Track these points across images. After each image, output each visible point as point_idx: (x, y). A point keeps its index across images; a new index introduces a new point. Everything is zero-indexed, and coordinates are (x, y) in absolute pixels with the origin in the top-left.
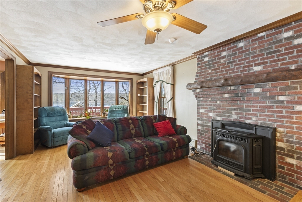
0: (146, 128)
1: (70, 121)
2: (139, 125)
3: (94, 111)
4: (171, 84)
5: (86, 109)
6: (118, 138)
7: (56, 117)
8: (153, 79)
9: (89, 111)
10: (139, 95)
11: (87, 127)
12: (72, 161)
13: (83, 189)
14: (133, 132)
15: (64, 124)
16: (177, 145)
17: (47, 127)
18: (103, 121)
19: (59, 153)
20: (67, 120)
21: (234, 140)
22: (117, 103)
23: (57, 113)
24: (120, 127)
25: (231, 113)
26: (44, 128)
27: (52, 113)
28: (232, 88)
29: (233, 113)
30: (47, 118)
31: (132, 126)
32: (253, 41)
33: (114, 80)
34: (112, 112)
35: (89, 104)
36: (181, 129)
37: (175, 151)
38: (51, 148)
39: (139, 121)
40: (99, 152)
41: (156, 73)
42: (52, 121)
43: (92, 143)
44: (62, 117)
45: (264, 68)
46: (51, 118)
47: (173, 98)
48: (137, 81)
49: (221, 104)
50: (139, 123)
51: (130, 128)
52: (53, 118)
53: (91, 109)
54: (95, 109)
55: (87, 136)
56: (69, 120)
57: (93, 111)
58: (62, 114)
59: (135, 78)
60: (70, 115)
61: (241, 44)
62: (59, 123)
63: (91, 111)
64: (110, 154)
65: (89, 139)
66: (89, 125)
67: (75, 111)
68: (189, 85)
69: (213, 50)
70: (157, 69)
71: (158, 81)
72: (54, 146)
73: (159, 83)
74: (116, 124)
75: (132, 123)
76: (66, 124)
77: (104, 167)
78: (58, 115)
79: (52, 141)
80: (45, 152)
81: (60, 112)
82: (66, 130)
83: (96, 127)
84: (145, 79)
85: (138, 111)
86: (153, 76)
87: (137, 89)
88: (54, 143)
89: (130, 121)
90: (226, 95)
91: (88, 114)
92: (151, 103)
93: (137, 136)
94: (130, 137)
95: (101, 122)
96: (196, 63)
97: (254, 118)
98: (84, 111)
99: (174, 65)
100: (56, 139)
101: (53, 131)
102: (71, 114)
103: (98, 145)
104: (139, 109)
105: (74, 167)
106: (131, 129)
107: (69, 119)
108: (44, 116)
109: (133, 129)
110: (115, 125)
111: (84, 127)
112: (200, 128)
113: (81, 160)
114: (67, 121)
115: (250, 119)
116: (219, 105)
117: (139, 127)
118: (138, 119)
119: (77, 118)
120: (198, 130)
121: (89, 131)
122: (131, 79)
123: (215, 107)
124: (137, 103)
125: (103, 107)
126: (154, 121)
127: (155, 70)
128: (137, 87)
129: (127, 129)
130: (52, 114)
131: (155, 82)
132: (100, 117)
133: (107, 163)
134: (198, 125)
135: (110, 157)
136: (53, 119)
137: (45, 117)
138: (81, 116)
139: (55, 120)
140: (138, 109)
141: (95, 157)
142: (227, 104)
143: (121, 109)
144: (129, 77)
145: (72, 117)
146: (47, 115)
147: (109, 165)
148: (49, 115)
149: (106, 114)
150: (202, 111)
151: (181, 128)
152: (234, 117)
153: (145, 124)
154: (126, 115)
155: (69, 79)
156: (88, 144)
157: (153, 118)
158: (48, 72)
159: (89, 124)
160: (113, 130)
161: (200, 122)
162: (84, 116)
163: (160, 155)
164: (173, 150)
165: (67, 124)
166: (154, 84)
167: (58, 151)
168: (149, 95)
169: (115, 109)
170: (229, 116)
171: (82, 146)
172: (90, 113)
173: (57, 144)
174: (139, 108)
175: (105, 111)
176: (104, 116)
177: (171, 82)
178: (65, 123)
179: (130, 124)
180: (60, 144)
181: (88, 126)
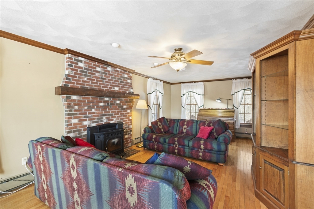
25: (102, 118)
28: (107, 99)
29: (104, 118)
49: (96, 112)
68: (57, 88)
69: (89, 59)
90: (102, 104)
97: (115, 119)
115: (113, 120)
116: (94, 113)
123: (90, 115)
142: (100, 111)
150: (74, 121)
152: (105, 121)
161: (71, 135)
170: (101, 121)
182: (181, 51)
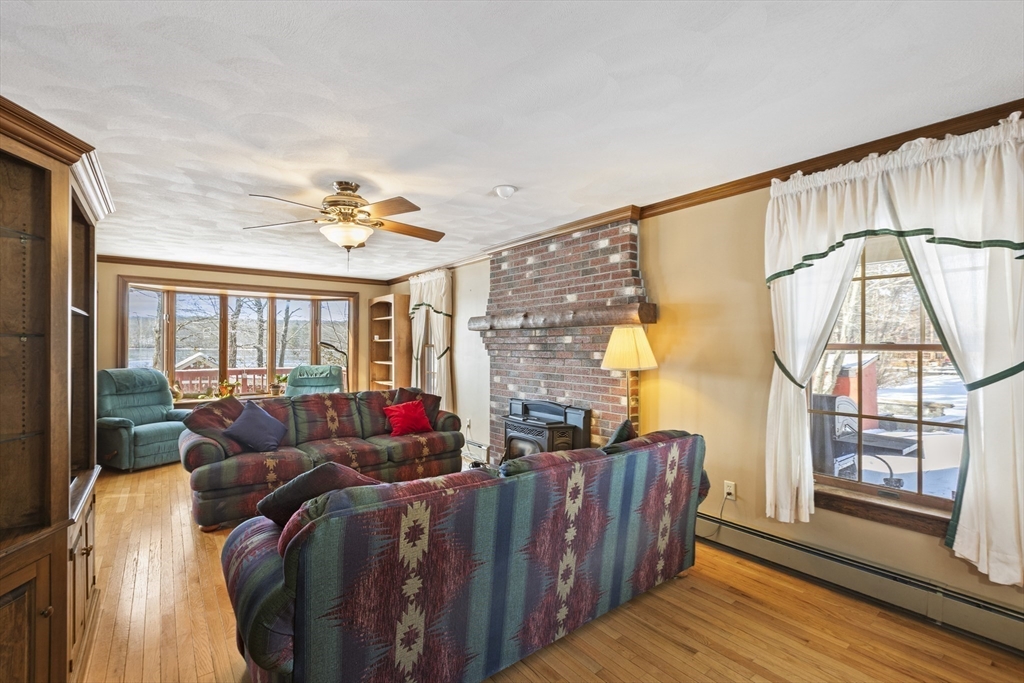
0: (367, 419)
1: (177, 406)
2: (350, 410)
3: (250, 383)
4: (446, 315)
5: (223, 375)
6: (297, 439)
7: (138, 396)
8: (409, 297)
9: (232, 380)
10: (376, 338)
11: (224, 414)
12: (192, 477)
13: (214, 527)
14: (334, 426)
15: (162, 414)
16: (426, 451)
17: (117, 419)
18: (264, 402)
19: (152, 481)
20: (170, 405)
21: (530, 437)
22: (316, 360)
23: (143, 384)
24: (302, 415)
25: (540, 384)
26: (110, 421)
27: (130, 386)
28: (538, 333)
29: (543, 383)
30: (115, 397)
31: (331, 413)
32: (566, 243)
33: (309, 297)
34: (296, 383)
35: (235, 361)
36: (446, 419)
37: (422, 464)
38: (126, 472)
39: (353, 403)
40: (249, 459)
41: (416, 284)
42: (129, 407)
43: (233, 442)
44: (156, 395)
45: (578, 299)
46: (124, 398)
47: (450, 349)
48: (370, 301)
49: (526, 365)
50: (349, 406)
51: (326, 417)
52: (131, 398)
53: (240, 376)
54: (251, 376)
55: (223, 430)
56: (175, 405)
57: (245, 380)
58: (155, 389)
59: (365, 292)
60: (176, 390)
61: (553, 247)
62: (147, 412)
63: (240, 381)
64: (271, 463)
65: (228, 436)
66: (229, 409)
67: (188, 382)
68: (473, 320)
69: (514, 248)
70: (418, 274)
71: (420, 305)
72: (137, 467)
73: (423, 309)
74: (294, 409)
75: (332, 406)
76: (167, 415)
77: (257, 487)
78: (145, 390)
79: (132, 454)
80: (113, 480)
81: (150, 383)
82: (168, 429)
83: (244, 413)
84: (389, 298)
85: (374, 379)
86: (409, 290)
87: (372, 322)
88: (138, 459)
89: (328, 403)
90: (531, 347)
91: (230, 388)
92: (404, 360)
93: (342, 434)
94: (326, 436)
95: (258, 403)
96: (488, 272)
97: (568, 394)
98: (217, 382)
99: (453, 268)
100: (141, 450)
101: (134, 429)
102: (179, 388)
103: (247, 447)
104: (377, 376)
105: (197, 485)
106: (328, 419)
107: (174, 401)
108: (107, 392)
109: (333, 420)
110: (291, 412)
111: (217, 412)
112: (494, 417)
113: (211, 471)
114: (168, 407)
115: (564, 395)
116: (523, 368)
117: (350, 415)
118: (347, 399)
119: (197, 398)
120: (492, 422)
121: (228, 421)
122: (355, 295)
123: (517, 372)
124: (372, 360)
125: (273, 370)
126: (388, 402)
127: (413, 275)
128: (371, 317)
129: (318, 419)
130: (128, 388)
131: (412, 305)
132: (265, 396)
133: (265, 478)
134: (492, 411)
135: (271, 467)
136: (131, 400)
137: (111, 395)
138: (209, 394)
139: (136, 404)
140: (374, 375)
141: (240, 467)
142: (534, 365)
143: (324, 375)
144: (349, 289)
145: (182, 395)
146: (114, 391)
147: (270, 485)
148: (120, 391)
149: (281, 389)
150: (497, 379)
151: (446, 416)
152: (543, 392)
153: (365, 410)
154: (337, 391)
155: (175, 292)
156: (225, 445)
157: (386, 396)
158: (115, 278)
159: (229, 406)
160: (286, 420)
161: (494, 405)
162: (217, 395)
163: (386, 471)
164: (417, 461)
165: (171, 414)
166: (411, 311)
167: (149, 478)
168: (398, 338)
169: (306, 376)
170: (536, 390)
171: (213, 448)
172: (233, 387)
173: (144, 463)
174: (378, 373)
175: (280, 381)
176: (276, 393)
177: (446, 309)
178: (165, 412)
179: (326, 408)
180: (153, 464)
181: (226, 410)
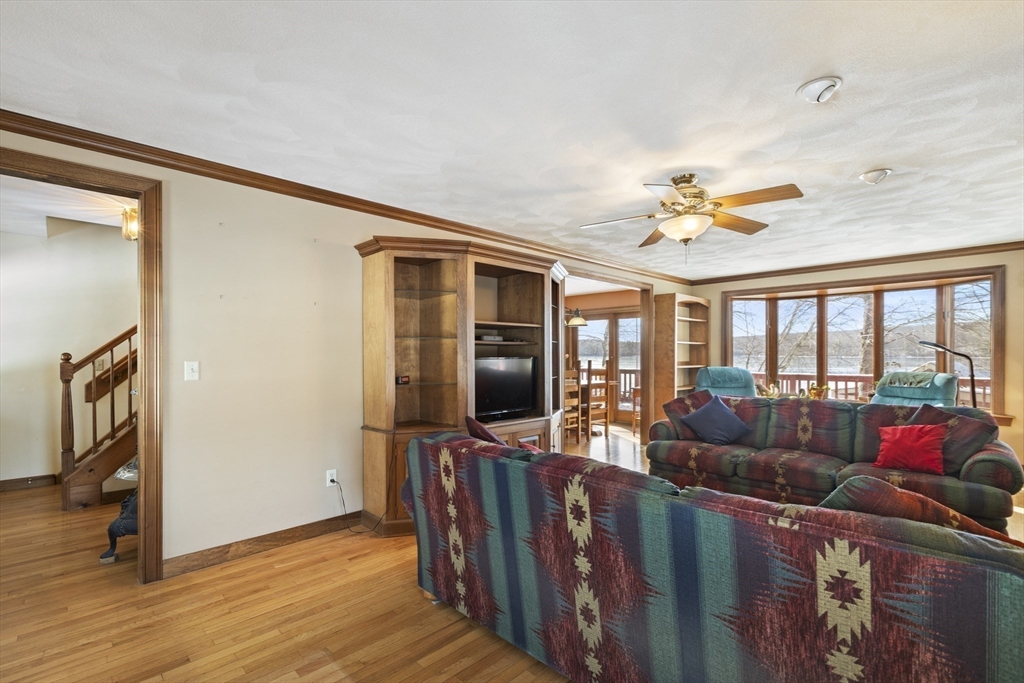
0: (860, 438)
2: (834, 423)
5: (820, 380)
6: (765, 443)
7: (727, 390)
11: (693, 404)
14: (805, 437)
23: (731, 381)
24: (775, 418)
27: (719, 380)
31: (805, 422)
34: (884, 392)
39: (845, 415)
43: (687, 429)
46: (717, 390)
51: (796, 425)
52: (722, 391)
55: (684, 416)
64: (694, 452)
65: (683, 423)
66: (699, 401)
74: (770, 411)
75: (808, 414)
77: (684, 470)
81: (737, 379)
89: (805, 410)
94: (793, 446)
106: (799, 427)
108: (705, 385)
109: (805, 430)
110: (764, 414)
111: (687, 402)
118: (834, 409)
122: (998, 270)
126: (899, 421)
129: (787, 426)
130: (719, 382)
133: (687, 464)
135: (692, 456)
137: (707, 387)
141: (671, 448)
143: (923, 385)
146: (710, 384)
148: (714, 384)
153: (860, 427)
156: (678, 429)
157: (901, 413)
158: (721, 295)
159: (700, 398)
169: (897, 384)
171: (667, 429)
179: (800, 415)
181: (696, 401)
182: (693, 183)
